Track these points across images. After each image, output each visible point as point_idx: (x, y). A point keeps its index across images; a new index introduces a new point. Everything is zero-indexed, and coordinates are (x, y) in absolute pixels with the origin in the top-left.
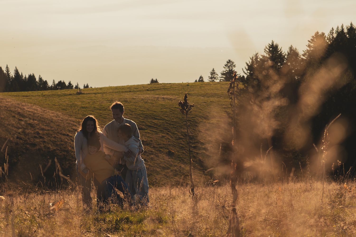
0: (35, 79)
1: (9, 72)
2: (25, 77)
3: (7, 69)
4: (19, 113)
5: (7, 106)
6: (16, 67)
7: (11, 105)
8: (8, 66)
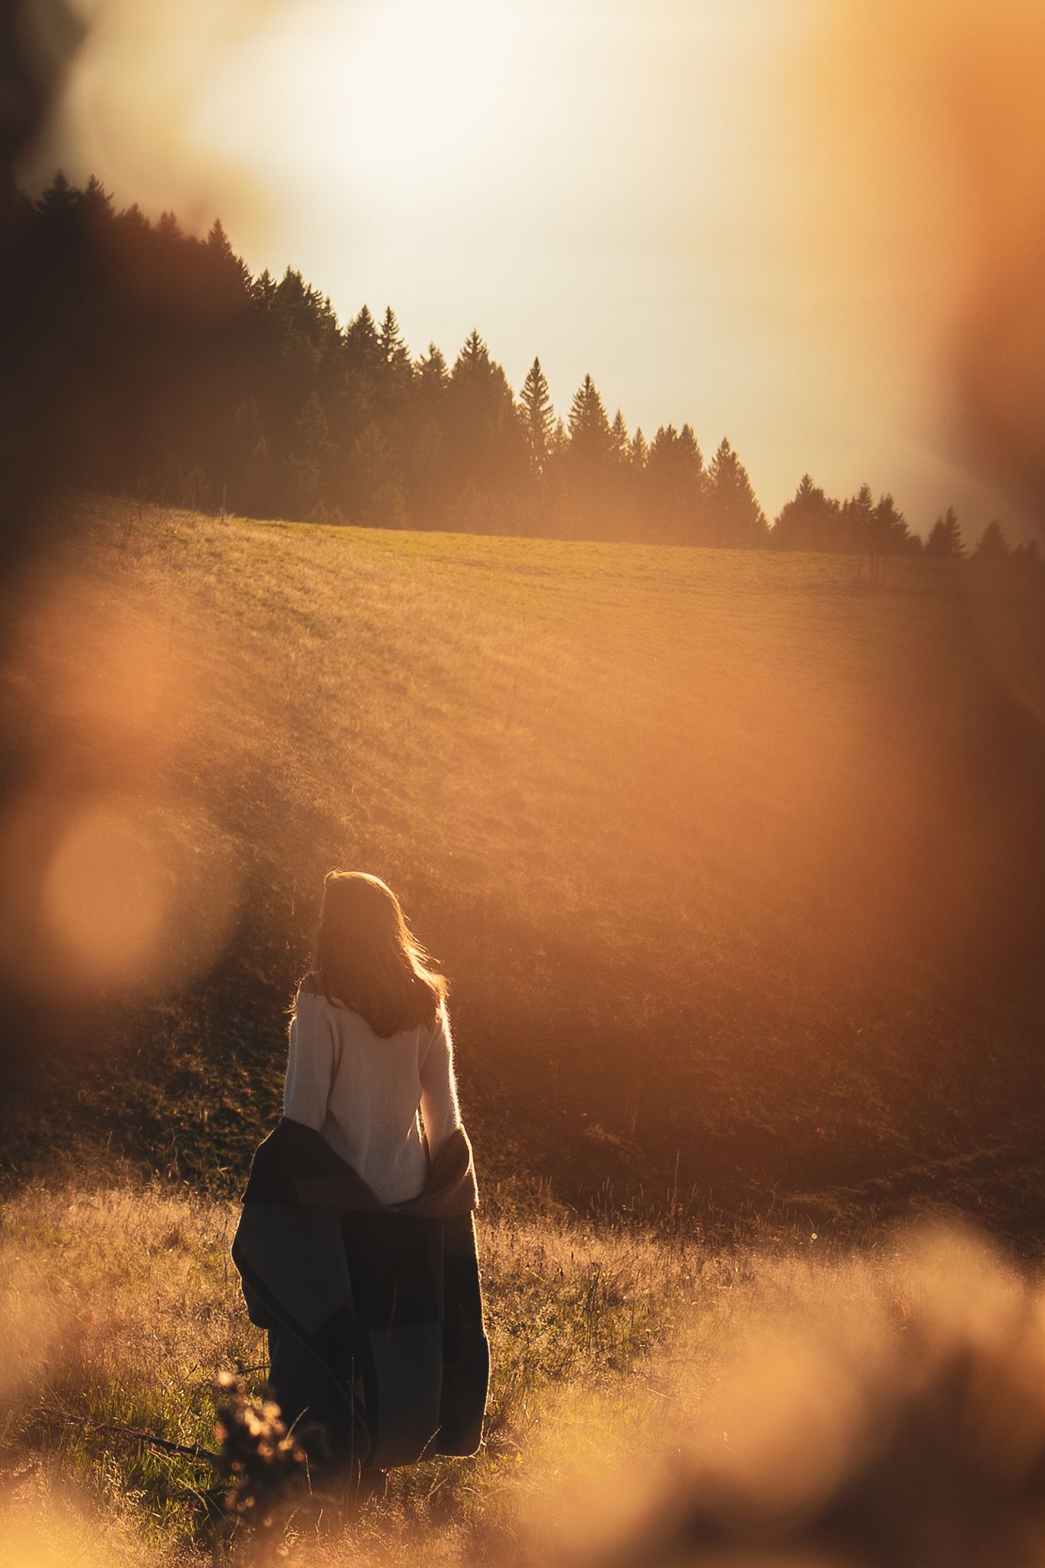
0: (697, 460)
1: (543, 401)
2: (638, 444)
3: (532, 384)
4: (437, 670)
5: (379, 623)
6: (588, 380)
7: (407, 619)
8: (543, 371)
